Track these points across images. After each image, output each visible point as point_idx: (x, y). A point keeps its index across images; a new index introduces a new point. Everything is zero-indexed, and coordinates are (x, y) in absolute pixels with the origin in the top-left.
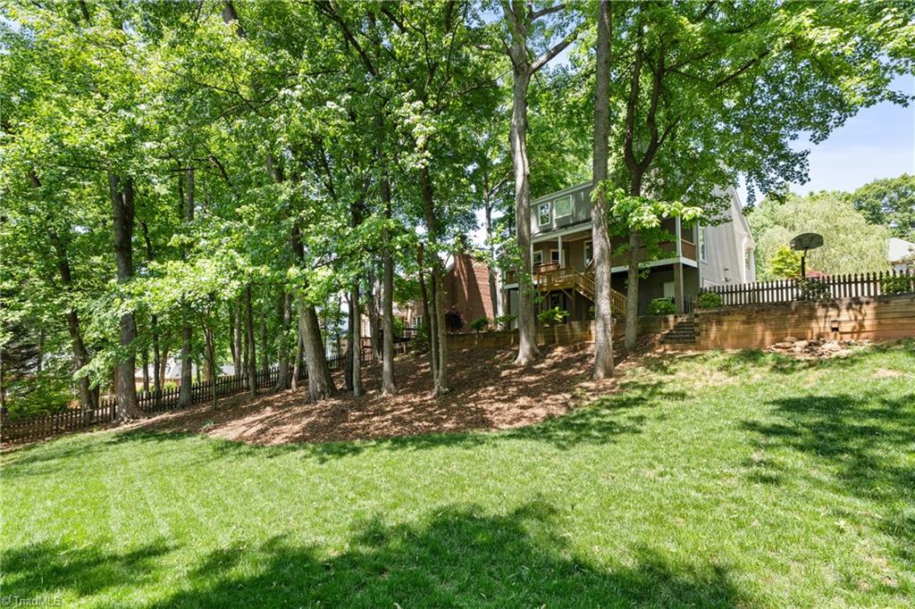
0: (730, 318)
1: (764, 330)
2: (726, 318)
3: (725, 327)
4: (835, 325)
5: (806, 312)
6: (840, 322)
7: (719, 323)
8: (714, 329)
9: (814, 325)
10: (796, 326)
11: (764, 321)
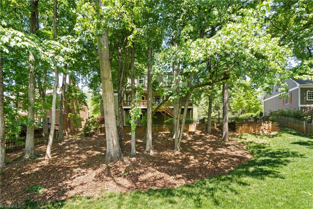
0: (245, 125)
1: (252, 128)
2: (243, 124)
3: (243, 127)
4: (265, 128)
5: (260, 124)
6: (266, 127)
7: (242, 126)
8: (240, 128)
9: (261, 127)
10: (258, 127)
11: (252, 126)
